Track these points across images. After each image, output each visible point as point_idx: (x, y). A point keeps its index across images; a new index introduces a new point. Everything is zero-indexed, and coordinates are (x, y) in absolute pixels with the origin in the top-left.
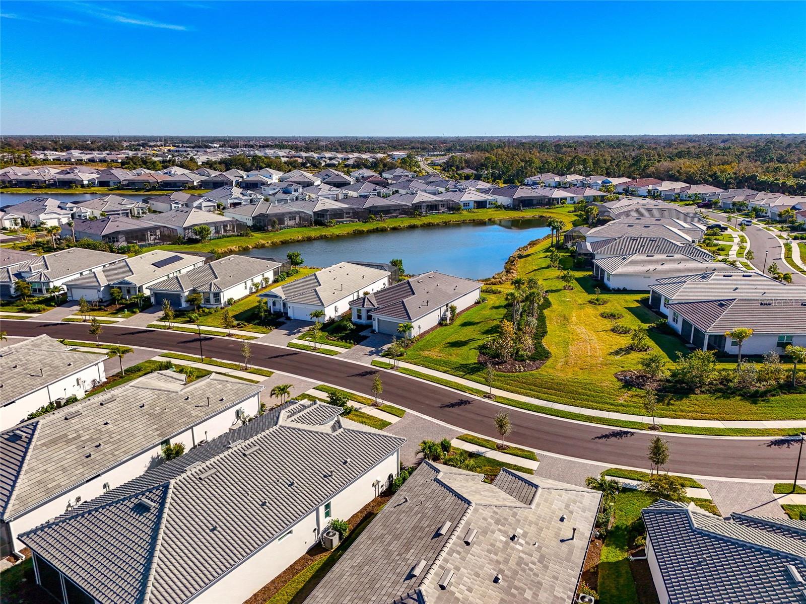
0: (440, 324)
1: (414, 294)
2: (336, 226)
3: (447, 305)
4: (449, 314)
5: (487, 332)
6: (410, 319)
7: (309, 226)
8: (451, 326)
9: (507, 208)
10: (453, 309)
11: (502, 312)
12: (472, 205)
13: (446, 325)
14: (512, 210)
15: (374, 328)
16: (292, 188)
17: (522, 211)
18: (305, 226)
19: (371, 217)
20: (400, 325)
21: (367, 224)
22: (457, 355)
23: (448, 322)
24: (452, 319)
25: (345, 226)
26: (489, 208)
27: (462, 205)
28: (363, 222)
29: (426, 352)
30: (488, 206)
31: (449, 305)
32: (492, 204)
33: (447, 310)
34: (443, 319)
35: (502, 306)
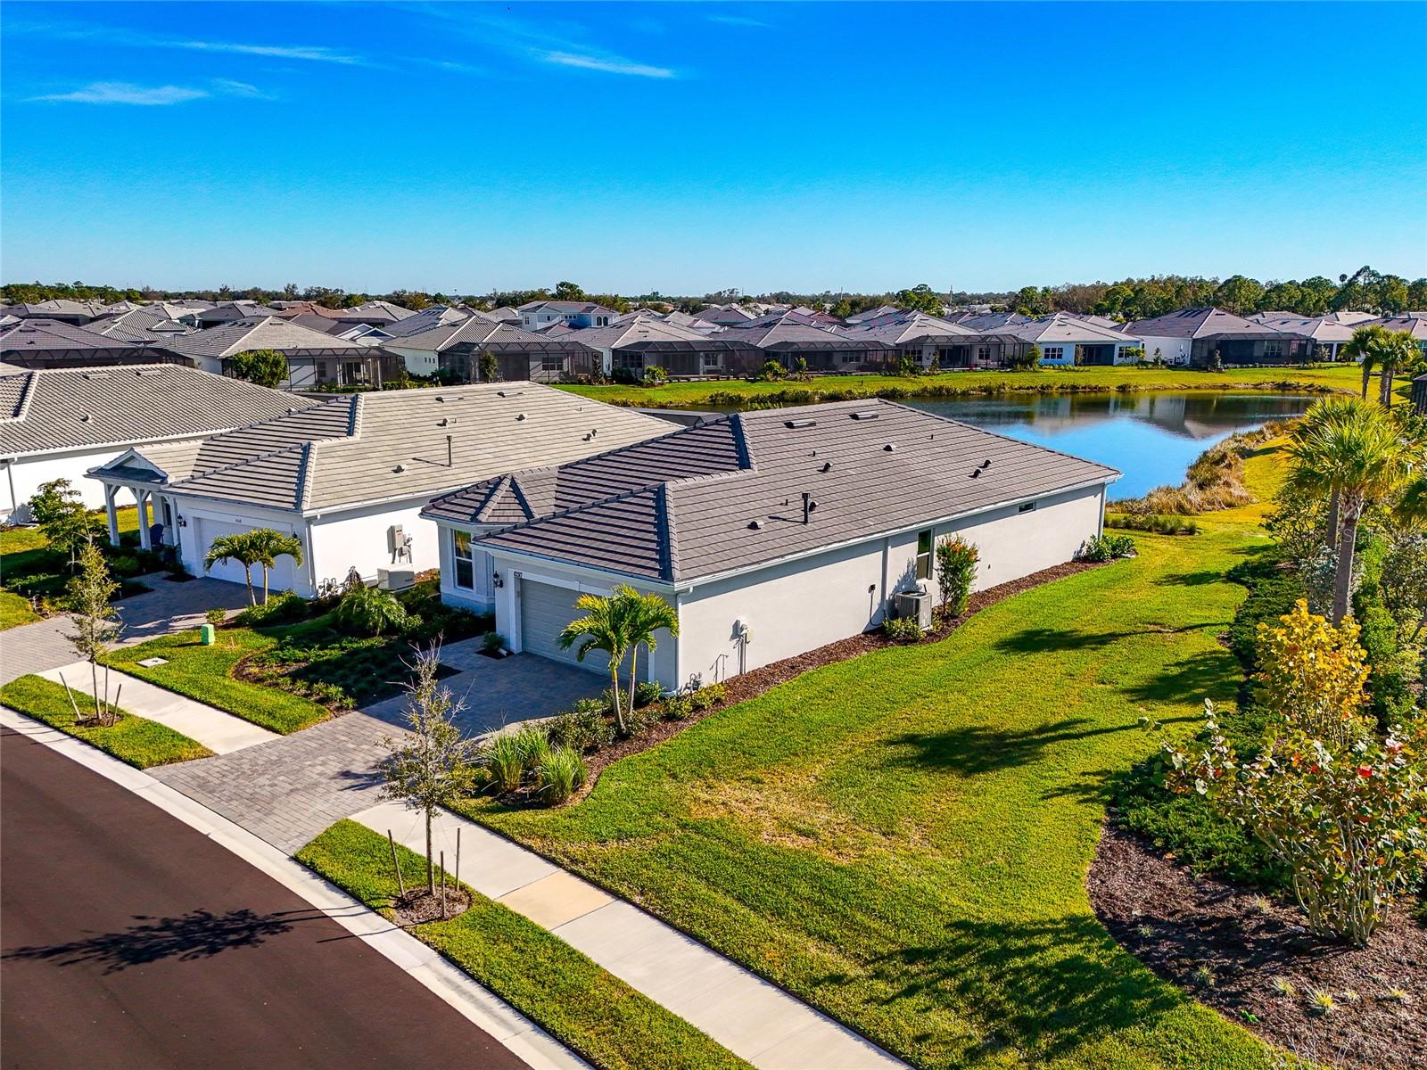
0: (878, 634)
1: (744, 463)
2: (668, 386)
3: (925, 538)
4: (932, 591)
5: (1159, 689)
6: (666, 574)
7: (589, 382)
8: (936, 647)
9: (1176, 365)
10: (957, 565)
11: (1224, 597)
12: (1069, 355)
13: (910, 639)
14: (1187, 368)
15: (500, 629)
16: (593, 316)
17: (1219, 371)
18: (580, 382)
19: (771, 368)
20: (585, 601)
21: (757, 386)
22: (938, 832)
23: (925, 623)
24: (948, 617)
25: (692, 387)
26: (1120, 365)
27: (1042, 354)
28: (747, 380)
29: (730, 792)
30: (1116, 359)
31: (939, 541)
32: (1127, 355)
33: (923, 568)
34: (900, 607)
35: (1218, 575)
